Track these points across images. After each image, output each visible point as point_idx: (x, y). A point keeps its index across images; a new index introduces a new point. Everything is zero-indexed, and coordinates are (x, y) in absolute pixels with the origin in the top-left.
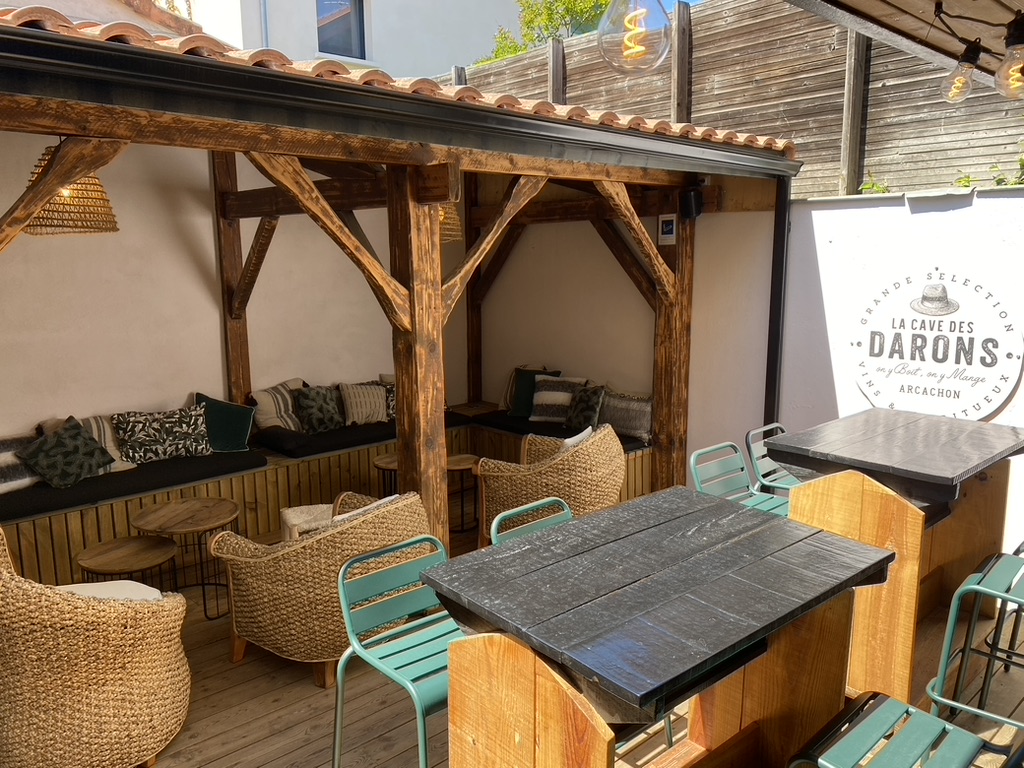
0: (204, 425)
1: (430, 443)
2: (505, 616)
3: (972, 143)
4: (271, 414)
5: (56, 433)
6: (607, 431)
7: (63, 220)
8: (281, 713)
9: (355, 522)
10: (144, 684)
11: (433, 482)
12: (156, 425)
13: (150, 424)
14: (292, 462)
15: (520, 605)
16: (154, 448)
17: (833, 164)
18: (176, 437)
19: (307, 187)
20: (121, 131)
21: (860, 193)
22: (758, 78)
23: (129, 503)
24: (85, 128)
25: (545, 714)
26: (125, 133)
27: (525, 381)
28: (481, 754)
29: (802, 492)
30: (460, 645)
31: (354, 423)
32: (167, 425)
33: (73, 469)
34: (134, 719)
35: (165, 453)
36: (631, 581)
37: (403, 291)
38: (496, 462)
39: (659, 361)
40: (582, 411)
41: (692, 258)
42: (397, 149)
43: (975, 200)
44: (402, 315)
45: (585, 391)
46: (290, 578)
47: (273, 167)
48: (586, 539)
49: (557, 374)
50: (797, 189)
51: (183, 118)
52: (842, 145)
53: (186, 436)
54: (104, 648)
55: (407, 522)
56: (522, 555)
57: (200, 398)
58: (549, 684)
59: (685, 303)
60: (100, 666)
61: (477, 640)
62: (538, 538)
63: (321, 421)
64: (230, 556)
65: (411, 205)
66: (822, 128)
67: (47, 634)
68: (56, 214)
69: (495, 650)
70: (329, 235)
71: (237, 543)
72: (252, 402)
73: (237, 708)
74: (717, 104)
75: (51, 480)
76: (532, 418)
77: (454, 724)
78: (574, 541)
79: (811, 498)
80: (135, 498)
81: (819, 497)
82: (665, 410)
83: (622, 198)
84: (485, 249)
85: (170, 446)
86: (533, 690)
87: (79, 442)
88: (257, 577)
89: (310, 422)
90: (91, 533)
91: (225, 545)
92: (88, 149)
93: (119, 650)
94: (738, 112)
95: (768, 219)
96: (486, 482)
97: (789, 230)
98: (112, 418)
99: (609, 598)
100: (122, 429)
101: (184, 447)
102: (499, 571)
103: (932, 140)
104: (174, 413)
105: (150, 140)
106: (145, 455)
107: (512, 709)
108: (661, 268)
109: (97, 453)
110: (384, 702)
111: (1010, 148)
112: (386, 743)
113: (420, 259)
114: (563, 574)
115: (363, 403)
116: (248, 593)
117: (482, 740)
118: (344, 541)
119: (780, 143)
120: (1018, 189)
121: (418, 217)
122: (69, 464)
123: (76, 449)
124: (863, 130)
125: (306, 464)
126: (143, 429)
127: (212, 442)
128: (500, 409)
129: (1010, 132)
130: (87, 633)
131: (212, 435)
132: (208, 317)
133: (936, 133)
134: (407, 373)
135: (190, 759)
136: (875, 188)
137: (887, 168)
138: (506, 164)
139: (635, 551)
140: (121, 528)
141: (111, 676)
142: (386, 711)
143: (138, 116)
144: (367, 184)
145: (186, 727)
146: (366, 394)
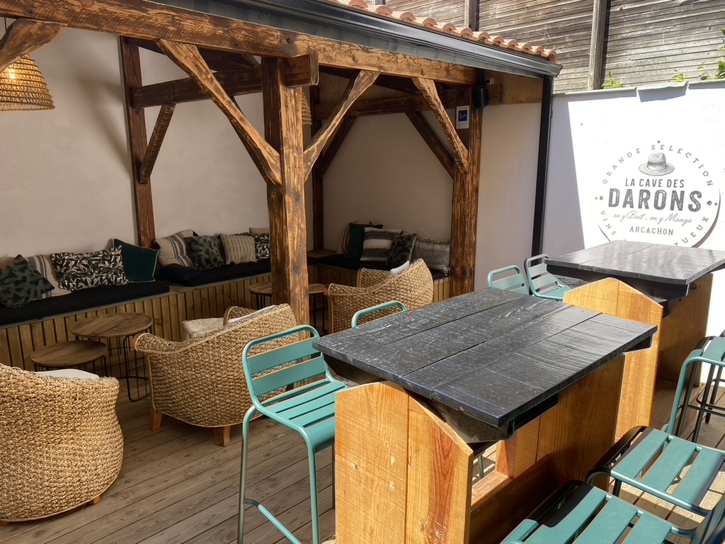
0: (121, 263)
1: (296, 269)
2: (383, 368)
3: (684, 51)
4: (170, 255)
5: (8, 267)
6: (421, 263)
7: (11, 97)
8: (192, 464)
9: (245, 323)
10: (90, 442)
11: (298, 298)
12: (85, 262)
13: (81, 262)
14: (188, 290)
15: (393, 361)
16: (84, 279)
17: (584, 68)
18: (101, 271)
19: (204, 70)
20: (60, 16)
21: (602, 88)
22: (528, 5)
23: (67, 319)
24: (31, 12)
25: (416, 440)
26: (63, 18)
27: (357, 233)
28: (362, 476)
29: (573, 296)
30: (345, 394)
31: (232, 263)
32: (93, 262)
33: (22, 294)
34: (83, 468)
35: (92, 283)
36: (472, 345)
37: (276, 153)
38: (341, 286)
39: (456, 214)
40: (400, 252)
41: (480, 138)
42: (271, 44)
43: (688, 90)
44: (275, 172)
45: (402, 238)
46: (197, 365)
47: (179, 53)
48: (432, 320)
49: (380, 226)
50: (557, 86)
51: (108, 9)
52: (591, 54)
53: (108, 270)
54: (59, 415)
55: (283, 324)
56: (387, 330)
57: (117, 243)
58: (420, 417)
59: (475, 172)
60: (57, 429)
61: (359, 390)
62: (397, 320)
63: (208, 261)
64: (150, 351)
65: (281, 87)
66: (575, 42)
67: (15, 404)
68: (6, 92)
69: (375, 395)
70: (221, 108)
71: (155, 341)
72: (156, 246)
73: (159, 461)
74: (498, 26)
75: (6, 302)
76: (363, 259)
77: (340, 455)
78: (423, 321)
79: (579, 299)
80: (71, 315)
81: (586, 298)
82: (460, 250)
83: (432, 91)
84: (334, 124)
85: (96, 277)
86: (406, 423)
87: (27, 274)
88: (172, 365)
89: (199, 261)
90: (38, 340)
91: (147, 342)
92: (34, 29)
93: (70, 417)
94: (513, 31)
95: (536, 109)
96: (333, 301)
97: (551, 117)
98: (51, 257)
99: (458, 356)
100: (59, 265)
101: (106, 278)
102: (373, 340)
103: (655, 49)
104: (99, 253)
105: (82, 25)
106: (77, 284)
107: (388, 439)
108: (459, 145)
109: (41, 282)
110: (268, 455)
111: (712, 54)
112: (272, 483)
113: (288, 130)
114: (420, 342)
115: (239, 248)
116: (164, 378)
117: (363, 465)
118: (238, 337)
119: (547, 52)
120: (719, 82)
121: (286, 97)
122: (19, 290)
123: (25, 279)
124: (606, 43)
125: (199, 291)
126: (75, 265)
127: (127, 275)
128: (338, 253)
129: (712, 42)
130: (46, 404)
131: (128, 270)
132: (122, 181)
133: (658, 44)
134: (279, 216)
135: (126, 498)
136: (614, 85)
137: (622, 70)
138: (350, 60)
139: (470, 327)
140: (61, 337)
141: (65, 436)
142: (271, 461)
143: (73, 5)
144: (245, 74)
145: (121, 475)
146: (240, 242)
